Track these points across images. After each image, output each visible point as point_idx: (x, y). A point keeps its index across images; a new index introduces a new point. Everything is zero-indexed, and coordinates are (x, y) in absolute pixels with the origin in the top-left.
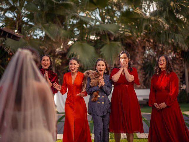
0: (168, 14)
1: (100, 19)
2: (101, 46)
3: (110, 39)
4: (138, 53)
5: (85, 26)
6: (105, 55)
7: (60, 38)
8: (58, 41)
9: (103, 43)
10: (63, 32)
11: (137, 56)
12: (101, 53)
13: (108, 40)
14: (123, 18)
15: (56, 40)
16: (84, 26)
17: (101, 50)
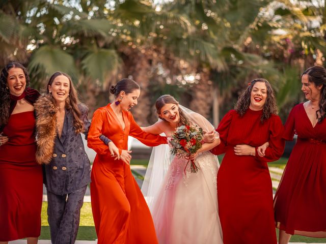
0: (193, 8)
1: (81, 10)
2: (82, 55)
3: (98, 46)
4: (140, 69)
5: (56, 20)
6: (90, 70)
7: (18, 39)
8: (14, 43)
9: (86, 51)
10: (23, 29)
11: (138, 74)
12: (84, 67)
13: (95, 47)
14: (121, 11)
15: (10, 41)
16: (54, 21)
17: (84, 62)
